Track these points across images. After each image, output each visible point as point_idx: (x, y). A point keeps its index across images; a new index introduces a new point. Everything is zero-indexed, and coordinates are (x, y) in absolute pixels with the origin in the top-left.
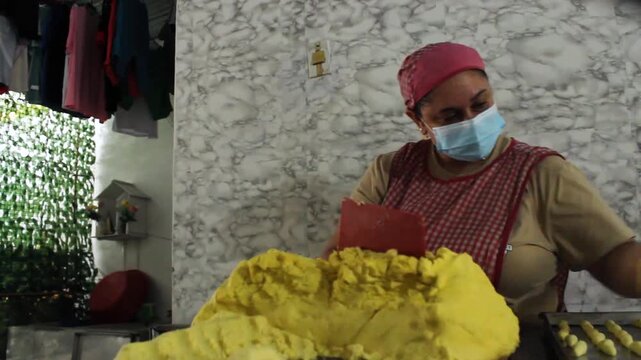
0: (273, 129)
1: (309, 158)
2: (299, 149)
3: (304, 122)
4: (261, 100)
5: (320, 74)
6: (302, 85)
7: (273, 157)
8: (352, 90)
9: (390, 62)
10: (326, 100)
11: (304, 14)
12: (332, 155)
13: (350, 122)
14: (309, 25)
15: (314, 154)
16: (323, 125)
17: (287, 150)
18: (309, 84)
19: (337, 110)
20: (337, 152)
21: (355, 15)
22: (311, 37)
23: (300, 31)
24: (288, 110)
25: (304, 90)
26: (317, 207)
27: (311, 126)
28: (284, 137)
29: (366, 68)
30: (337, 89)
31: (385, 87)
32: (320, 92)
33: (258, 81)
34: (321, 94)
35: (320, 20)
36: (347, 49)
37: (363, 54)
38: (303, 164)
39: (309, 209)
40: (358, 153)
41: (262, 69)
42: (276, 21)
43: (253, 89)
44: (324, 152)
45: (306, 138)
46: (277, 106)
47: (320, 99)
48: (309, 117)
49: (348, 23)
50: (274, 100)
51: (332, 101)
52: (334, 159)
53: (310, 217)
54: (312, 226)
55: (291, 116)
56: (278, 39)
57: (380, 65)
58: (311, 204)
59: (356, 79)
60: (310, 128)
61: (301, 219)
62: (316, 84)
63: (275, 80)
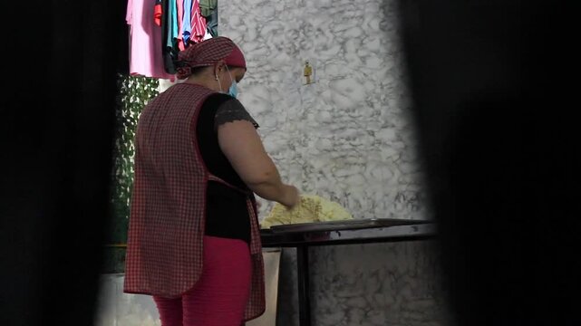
0: (282, 119)
1: (303, 138)
2: (297, 132)
3: (300, 114)
4: (275, 98)
5: (308, 83)
6: (299, 89)
7: (283, 138)
8: (327, 94)
9: (349, 76)
10: (312, 100)
11: (299, 40)
12: (316, 137)
13: (326, 115)
14: (302, 48)
15: (306, 136)
16: (311, 117)
17: (291, 132)
18: (302, 89)
19: (318, 107)
20: (319, 134)
21: (329, 43)
22: (304, 56)
23: (297, 52)
24: (290, 106)
25: (300, 92)
26: (308, 169)
27: (304, 117)
28: (288, 124)
29: (335, 79)
30: (319, 93)
31: (346, 93)
32: (309, 94)
33: (272, 85)
34: (310, 96)
35: (309, 45)
36: (325, 66)
37: (334, 70)
38: (299, 142)
39: (303, 171)
40: (330, 136)
41: (275, 77)
42: (282, 43)
43: (269, 91)
44: (311, 135)
45: (301, 125)
46: (284, 103)
47: (309, 99)
48: (303, 111)
49: (325, 48)
50: (282, 99)
51: (316, 101)
52: (317, 139)
53: (304, 177)
54: (305, 182)
55: (292, 110)
56: (283, 57)
57: (343, 78)
58: (304, 168)
59: (330, 87)
60: (303, 118)
61: (299, 177)
62: (307, 89)
63: (282, 85)
